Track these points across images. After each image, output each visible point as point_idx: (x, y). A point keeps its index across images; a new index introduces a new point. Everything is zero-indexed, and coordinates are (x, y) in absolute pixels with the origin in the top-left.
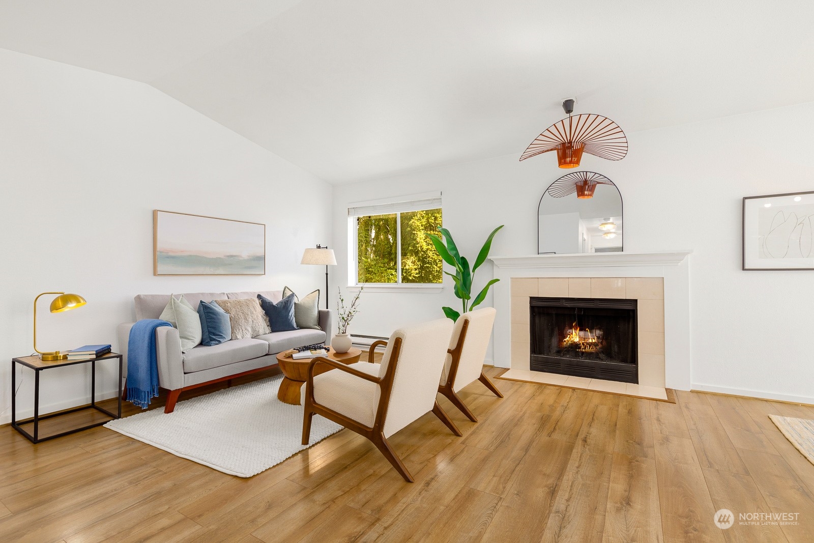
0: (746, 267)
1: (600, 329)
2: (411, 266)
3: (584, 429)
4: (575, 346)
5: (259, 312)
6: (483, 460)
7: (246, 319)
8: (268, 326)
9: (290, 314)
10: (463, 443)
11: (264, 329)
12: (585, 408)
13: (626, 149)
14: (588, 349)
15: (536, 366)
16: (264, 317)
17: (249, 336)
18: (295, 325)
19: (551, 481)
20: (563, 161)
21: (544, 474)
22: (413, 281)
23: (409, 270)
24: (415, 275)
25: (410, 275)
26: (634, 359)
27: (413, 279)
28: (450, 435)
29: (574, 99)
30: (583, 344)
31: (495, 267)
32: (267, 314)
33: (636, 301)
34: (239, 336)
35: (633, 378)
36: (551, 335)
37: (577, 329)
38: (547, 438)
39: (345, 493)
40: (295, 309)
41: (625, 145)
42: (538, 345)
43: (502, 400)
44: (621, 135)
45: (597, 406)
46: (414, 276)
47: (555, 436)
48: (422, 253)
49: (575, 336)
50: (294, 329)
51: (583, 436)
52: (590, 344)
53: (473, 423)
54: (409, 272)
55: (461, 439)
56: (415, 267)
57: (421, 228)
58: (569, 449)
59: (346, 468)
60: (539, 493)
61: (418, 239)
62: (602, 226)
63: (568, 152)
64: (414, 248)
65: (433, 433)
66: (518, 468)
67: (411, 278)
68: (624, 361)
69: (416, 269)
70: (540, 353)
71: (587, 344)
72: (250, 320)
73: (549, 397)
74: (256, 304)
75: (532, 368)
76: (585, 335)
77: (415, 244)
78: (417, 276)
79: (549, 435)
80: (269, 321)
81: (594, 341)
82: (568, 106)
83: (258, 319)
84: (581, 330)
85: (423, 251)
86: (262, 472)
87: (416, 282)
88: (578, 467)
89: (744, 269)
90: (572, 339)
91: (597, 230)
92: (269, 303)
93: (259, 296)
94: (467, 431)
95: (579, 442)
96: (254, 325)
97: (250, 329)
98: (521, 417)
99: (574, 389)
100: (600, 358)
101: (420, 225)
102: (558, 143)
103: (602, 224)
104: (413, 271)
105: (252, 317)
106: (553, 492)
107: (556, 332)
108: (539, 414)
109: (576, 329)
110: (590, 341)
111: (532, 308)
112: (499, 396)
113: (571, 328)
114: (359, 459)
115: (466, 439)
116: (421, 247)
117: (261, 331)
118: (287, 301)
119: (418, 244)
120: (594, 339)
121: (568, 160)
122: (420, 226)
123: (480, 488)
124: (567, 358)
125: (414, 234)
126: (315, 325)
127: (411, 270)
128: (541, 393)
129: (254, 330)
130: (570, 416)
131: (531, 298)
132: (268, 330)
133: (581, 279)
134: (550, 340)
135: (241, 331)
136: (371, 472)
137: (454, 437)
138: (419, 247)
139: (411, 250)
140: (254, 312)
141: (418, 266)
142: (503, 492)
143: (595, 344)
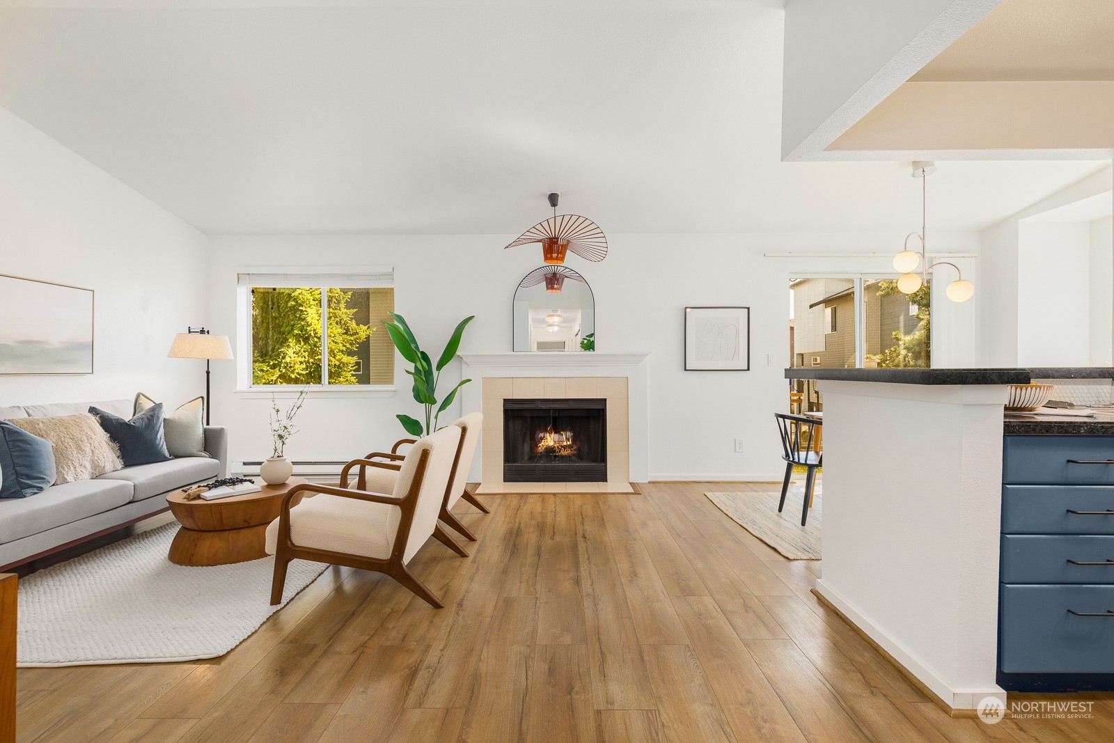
0: (687, 368)
1: (570, 431)
2: (293, 359)
3: (580, 528)
4: (550, 450)
5: (101, 436)
6: (503, 572)
7: (79, 448)
8: (118, 457)
9: (159, 437)
10: (474, 562)
11: (113, 462)
12: (572, 510)
13: (605, 253)
14: (564, 453)
15: (509, 476)
16: (110, 443)
17: (86, 475)
18: (167, 454)
19: (571, 575)
20: (549, 256)
21: (564, 571)
22: (296, 381)
23: (291, 363)
24: (301, 372)
25: (293, 372)
26: (603, 459)
27: (296, 377)
28: (455, 557)
29: (559, 194)
30: (558, 448)
31: (464, 366)
32: (114, 437)
33: (606, 399)
34: (70, 478)
35: (603, 478)
36: (524, 441)
37: (552, 433)
38: (551, 541)
39: (372, 636)
40: (164, 428)
41: (606, 249)
42: (510, 454)
43: (490, 516)
44: (603, 240)
45: (581, 506)
46: (298, 374)
47: (558, 538)
48: (316, 339)
49: (550, 440)
50: (165, 459)
51: (581, 534)
52: (565, 447)
53: (472, 542)
54: (291, 367)
55: (469, 560)
56: (300, 359)
57: (312, 302)
58: (575, 547)
59: (353, 614)
60: (567, 586)
61: (309, 319)
62: (549, 318)
63: (555, 247)
64: (302, 331)
65: (435, 560)
66: (538, 572)
67: (293, 376)
68: (595, 461)
69: (301, 363)
70: (514, 462)
71: (562, 446)
72: (88, 450)
73: (534, 506)
74: (93, 423)
75: (506, 479)
76: (559, 438)
77: (303, 326)
78: (304, 372)
79: (552, 538)
80: (120, 449)
81: (568, 443)
82: (553, 199)
83: (101, 447)
84: (555, 433)
85: (317, 337)
86: (237, 646)
87: (302, 382)
88: (588, 559)
89: (685, 370)
90: (547, 444)
91: (543, 321)
92: (118, 419)
93: (93, 410)
94: (471, 550)
95: (580, 539)
96: (96, 458)
97: (88, 466)
98: (518, 528)
99: (555, 494)
100: (572, 461)
101: (312, 298)
102: (545, 237)
103: (549, 316)
104: (297, 366)
105: (90, 444)
106: (577, 582)
107: (528, 438)
108: (533, 522)
109: (550, 433)
110: (565, 443)
111: (506, 412)
112: (485, 511)
113: (546, 431)
114: (363, 602)
115: (475, 558)
116: (314, 330)
117: (109, 467)
118: (152, 416)
119: (308, 326)
120: (569, 441)
121: (554, 255)
122: (311, 300)
123: (514, 594)
124: (541, 464)
125: (302, 311)
126: (200, 451)
127: (294, 364)
128: (525, 502)
129: (95, 465)
130: (562, 519)
131: (504, 400)
132: (119, 463)
133: (556, 379)
134: (523, 445)
135: (72, 468)
136: (389, 610)
137: (461, 559)
138: (311, 331)
139: (297, 334)
140: (94, 437)
141: (305, 357)
142: (536, 593)
143: (570, 447)
